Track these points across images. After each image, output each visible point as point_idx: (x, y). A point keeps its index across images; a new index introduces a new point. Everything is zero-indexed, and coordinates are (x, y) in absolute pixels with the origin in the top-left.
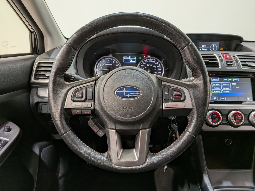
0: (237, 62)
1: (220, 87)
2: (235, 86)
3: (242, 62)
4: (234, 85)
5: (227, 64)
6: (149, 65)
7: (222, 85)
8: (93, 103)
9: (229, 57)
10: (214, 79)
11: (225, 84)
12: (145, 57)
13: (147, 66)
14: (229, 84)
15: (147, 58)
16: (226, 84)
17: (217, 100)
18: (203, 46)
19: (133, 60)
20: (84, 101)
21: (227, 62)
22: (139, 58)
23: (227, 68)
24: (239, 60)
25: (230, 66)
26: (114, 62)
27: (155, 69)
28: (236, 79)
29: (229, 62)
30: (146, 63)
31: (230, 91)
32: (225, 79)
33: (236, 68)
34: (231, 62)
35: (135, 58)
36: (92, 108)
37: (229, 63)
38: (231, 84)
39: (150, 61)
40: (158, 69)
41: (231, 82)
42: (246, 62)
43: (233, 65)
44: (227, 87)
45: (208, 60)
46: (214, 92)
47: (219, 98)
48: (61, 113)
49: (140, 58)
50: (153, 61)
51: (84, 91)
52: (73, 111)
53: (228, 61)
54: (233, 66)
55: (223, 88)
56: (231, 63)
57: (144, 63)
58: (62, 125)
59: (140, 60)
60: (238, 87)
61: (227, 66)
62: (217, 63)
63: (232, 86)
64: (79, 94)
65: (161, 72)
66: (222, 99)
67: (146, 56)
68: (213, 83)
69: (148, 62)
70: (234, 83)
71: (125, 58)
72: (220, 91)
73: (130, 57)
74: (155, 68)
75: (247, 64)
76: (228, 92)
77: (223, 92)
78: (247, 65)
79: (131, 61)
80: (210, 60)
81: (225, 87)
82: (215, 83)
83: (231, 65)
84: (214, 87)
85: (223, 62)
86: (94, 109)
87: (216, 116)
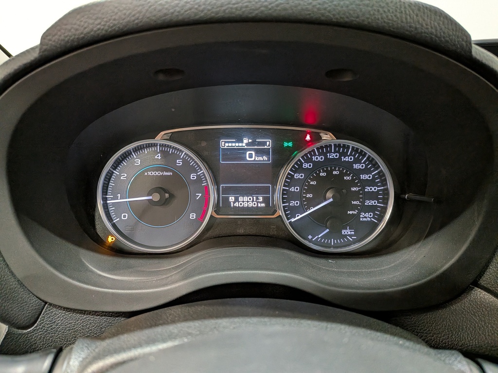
6: (329, 173)
12: (308, 138)
13: (318, 178)
15: (318, 145)
19: (259, 152)
22: (286, 144)
26: (179, 162)
27: (354, 189)
30: (314, 163)
35: (269, 143)
39: (333, 156)
40: (368, 189)
49: (290, 144)
50: (345, 155)
57: (306, 166)
59: (291, 151)
65: (378, 199)
67: (316, 138)
69: (321, 159)
71: (226, 144)
73: (245, 141)
74: (352, 183)
79: (252, 157)
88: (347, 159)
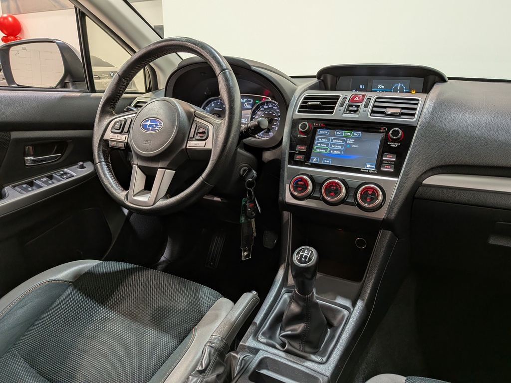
0: (365, 107)
1: (327, 145)
2: (352, 144)
3: (375, 106)
4: (351, 142)
5: (348, 109)
6: (268, 112)
7: (332, 141)
8: (127, 136)
9: (355, 99)
10: (322, 132)
11: (336, 139)
12: (264, 99)
13: (265, 114)
14: (343, 141)
16: (339, 139)
17: (317, 163)
18: (380, 87)
19: (248, 104)
20: (120, 133)
21: (350, 106)
22: (257, 101)
23: (347, 116)
24: (372, 104)
25: (353, 113)
27: (275, 119)
28: (357, 134)
30: (264, 108)
31: (341, 151)
32: (339, 132)
34: (357, 106)
35: (252, 100)
36: (126, 141)
38: (347, 141)
39: (270, 106)
41: (347, 138)
43: (358, 112)
44: (338, 145)
45: (318, 103)
46: (318, 150)
47: (321, 160)
48: (99, 144)
50: (274, 106)
51: (123, 123)
52: (110, 142)
53: (353, 105)
55: (331, 146)
56: (356, 109)
57: (262, 109)
58: (99, 154)
60: (357, 146)
61: (348, 112)
62: (334, 108)
63: (347, 144)
64: (117, 126)
66: (325, 161)
68: (319, 138)
69: (267, 107)
70: (351, 140)
72: (326, 150)
73: (245, 100)
74: (275, 116)
76: (337, 152)
77: (330, 151)
79: (246, 105)
81: (335, 145)
82: (322, 138)
83: (355, 111)
84: (318, 143)
85: (343, 106)
86: (127, 142)
87: (302, 183)
88: (275, 108)
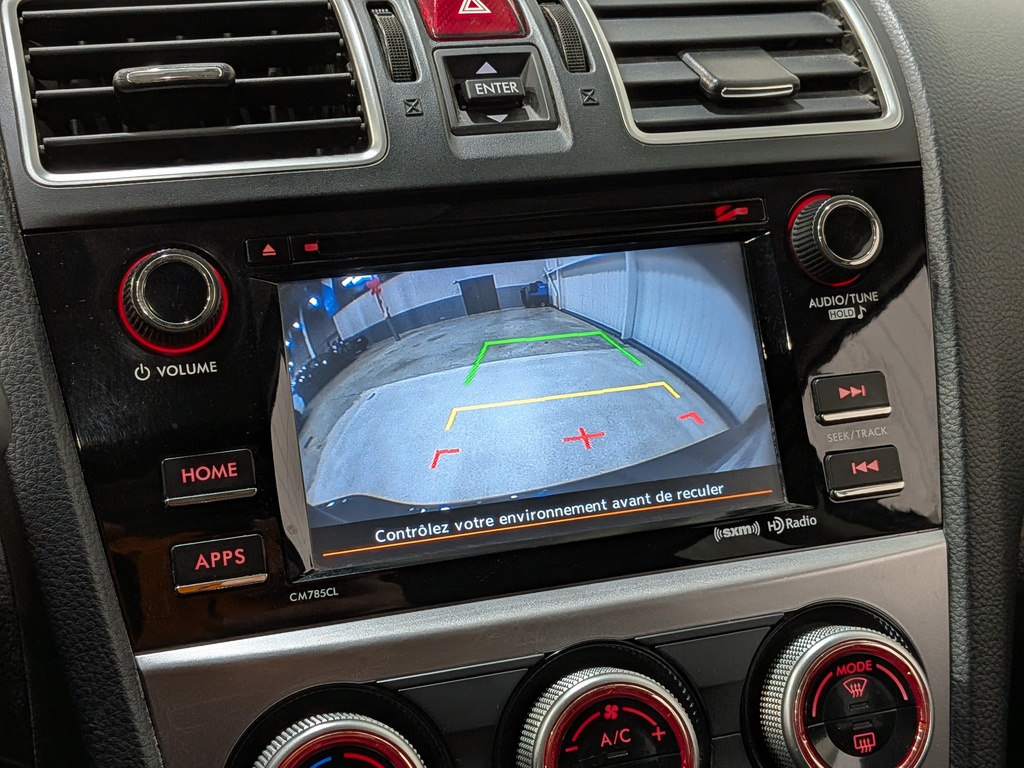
0: (572, 70)
3: (625, 52)
5: (458, 91)
21: (460, 69)
23: (471, 147)
24: (600, 37)
25: (500, 118)
29: (487, 68)
33: (564, 137)
34: (511, 65)
37: (477, 89)
42: (687, 56)
43: (536, 108)
45: (217, 68)
54: (533, 116)
56: (510, 87)
61: (465, 120)
62: (348, 96)
75: (690, 76)
78: (688, 92)
80: (241, 59)
83: (510, 105)
85: (414, 77)
